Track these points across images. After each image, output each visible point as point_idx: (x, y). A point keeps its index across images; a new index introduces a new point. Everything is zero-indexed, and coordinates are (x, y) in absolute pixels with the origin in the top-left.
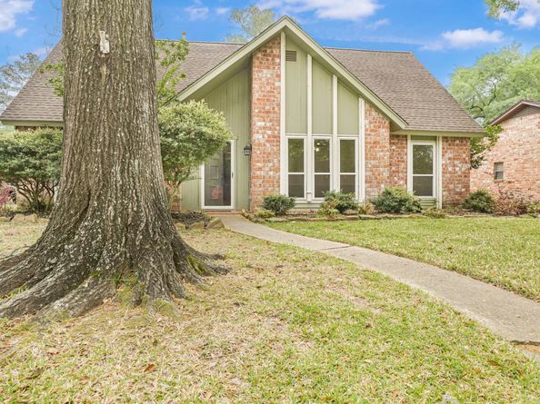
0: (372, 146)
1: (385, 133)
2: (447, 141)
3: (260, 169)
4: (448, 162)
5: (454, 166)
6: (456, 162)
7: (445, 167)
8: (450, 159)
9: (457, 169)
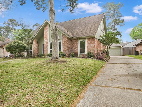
2: (88, 39)
3: (45, 49)
4: (89, 44)
5: (90, 45)
6: (91, 44)
7: (88, 46)
8: (89, 43)
9: (91, 46)
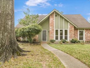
1: (73, 28)
2: (86, 30)
3: (51, 35)
7: (86, 35)
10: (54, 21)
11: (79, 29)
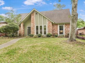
0: (49, 26)
2: (66, 25)
8: (66, 28)
10: (35, 18)
11: (59, 24)
